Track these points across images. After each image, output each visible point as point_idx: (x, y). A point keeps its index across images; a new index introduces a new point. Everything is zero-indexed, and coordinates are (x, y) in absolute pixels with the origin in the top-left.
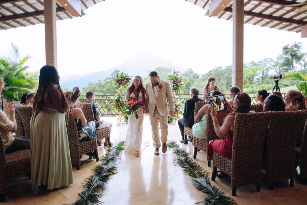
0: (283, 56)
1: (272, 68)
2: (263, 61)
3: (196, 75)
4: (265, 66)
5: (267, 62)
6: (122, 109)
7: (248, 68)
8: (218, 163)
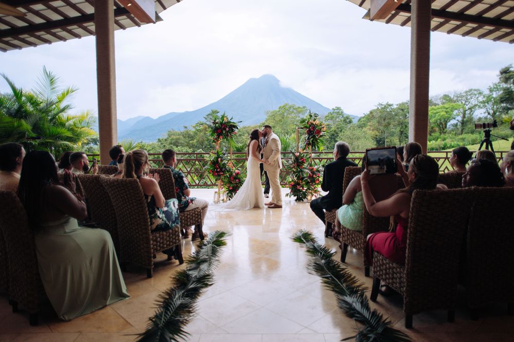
1: (479, 106)
2: (464, 94)
3: (347, 118)
4: (467, 103)
5: (472, 96)
6: (222, 177)
7: (437, 106)
8: (383, 272)
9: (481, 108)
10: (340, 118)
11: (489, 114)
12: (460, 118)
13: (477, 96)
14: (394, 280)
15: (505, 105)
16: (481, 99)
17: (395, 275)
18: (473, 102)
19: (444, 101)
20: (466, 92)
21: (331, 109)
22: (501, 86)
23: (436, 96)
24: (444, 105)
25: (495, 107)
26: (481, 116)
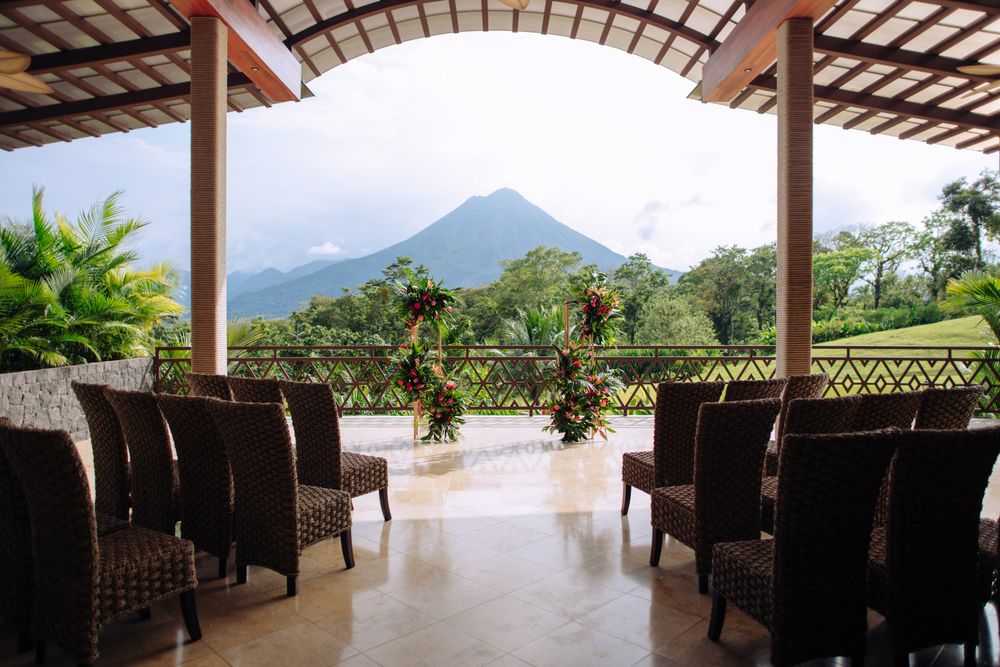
0: (944, 216)
1: (908, 254)
2: (879, 232)
3: (658, 274)
4: (885, 249)
5: (893, 234)
6: (423, 395)
7: (829, 254)
8: (730, 584)
9: (912, 258)
10: (644, 275)
11: (926, 269)
12: (872, 277)
13: (904, 234)
14: (752, 601)
15: (955, 253)
16: (910, 241)
17: (753, 592)
18: (897, 246)
19: (842, 244)
20: (883, 227)
21: (627, 257)
22: (947, 218)
23: (827, 234)
24: (841, 252)
25: (937, 256)
26: (913, 273)
